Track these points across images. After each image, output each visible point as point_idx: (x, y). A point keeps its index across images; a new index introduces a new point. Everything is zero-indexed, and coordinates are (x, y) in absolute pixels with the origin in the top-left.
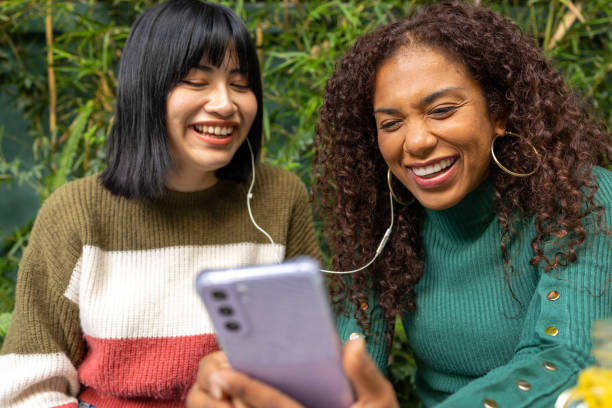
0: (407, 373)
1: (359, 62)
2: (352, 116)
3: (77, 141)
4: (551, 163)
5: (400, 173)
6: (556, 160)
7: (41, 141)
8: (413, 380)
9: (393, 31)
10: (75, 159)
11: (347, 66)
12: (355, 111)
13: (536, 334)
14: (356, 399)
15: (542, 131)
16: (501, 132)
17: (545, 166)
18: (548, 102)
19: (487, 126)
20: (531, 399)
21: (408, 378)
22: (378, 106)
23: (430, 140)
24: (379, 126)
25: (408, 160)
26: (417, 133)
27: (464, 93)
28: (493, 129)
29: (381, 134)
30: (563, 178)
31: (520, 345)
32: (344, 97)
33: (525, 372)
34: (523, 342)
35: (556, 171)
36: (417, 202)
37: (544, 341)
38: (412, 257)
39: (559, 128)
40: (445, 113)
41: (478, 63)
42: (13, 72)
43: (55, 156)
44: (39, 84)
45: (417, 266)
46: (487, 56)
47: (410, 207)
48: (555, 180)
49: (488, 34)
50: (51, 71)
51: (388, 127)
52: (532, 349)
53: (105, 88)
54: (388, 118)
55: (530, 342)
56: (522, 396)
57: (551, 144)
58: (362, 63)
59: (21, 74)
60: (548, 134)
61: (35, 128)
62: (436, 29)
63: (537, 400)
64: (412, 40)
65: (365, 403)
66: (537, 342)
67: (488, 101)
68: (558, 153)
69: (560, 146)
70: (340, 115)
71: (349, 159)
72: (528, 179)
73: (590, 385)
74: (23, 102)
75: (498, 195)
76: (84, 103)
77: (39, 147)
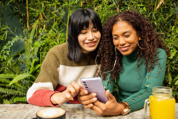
0: (116, 90)
1: (109, 24)
2: (108, 36)
3: (34, 30)
4: (149, 47)
5: (118, 48)
6: (151, 46)
7: (25, 30)
8: (118, 92)
9: (117, 17)
10: (34, 35)
11: (106, 25)
12: (108, 35)
13: (145, 86)
14: (108, 100)
15: (148, 40)
16: (140, 39)
17: (148, 47)
18: (149, 34)
19: (137, 38)
20: (141, 99)
21: (117, 91)
22: (113, 34)
23: (124, 42)
24: (113, 38)
25: (119, 46)
26: (122, 40)
27: (132, 32)
28: (138, 39)
29: (114, 40)
30: (152, 50)
31: (141, 88)
32: (106, 32)
33: (141, 94)
34: (142, 87)
35: (150, 49)
36: (121, 54)
37: (146, 88)
38: (120, 66)
39: (152, 39)
40: (128, 36)
41: (135, 25)
42: (19, 12)
43: (29, 34)
44: (25, 15)
45: (121, 68)
46: (137, 24)
47: (120, 55)
48: (150, 51)
49: (137, 19)
50: (27, 11)
51: (115, 39)
52: (144, 89)
53: (41, 16)
54: (116, 37)
55: (143, 87)
56: (140, 98)
57: (150, 43)
58: (110, 25)
59: (21, 13)
60: (149, 41)
61: (23, 26)
62: (126, 18)
63: (142, 99)
64: (121, 20)
65: (110, 101)
66: (145, 87)
67: (137, 33)
68: (151, 45)
69: (152, 43)
70: (105, 36)
71: (107, 45)
72: (145, 50)
73: (151, 98)
74: (21, 20)
75: (138, 53)
76: (36, 20)
77: (25, 31)
